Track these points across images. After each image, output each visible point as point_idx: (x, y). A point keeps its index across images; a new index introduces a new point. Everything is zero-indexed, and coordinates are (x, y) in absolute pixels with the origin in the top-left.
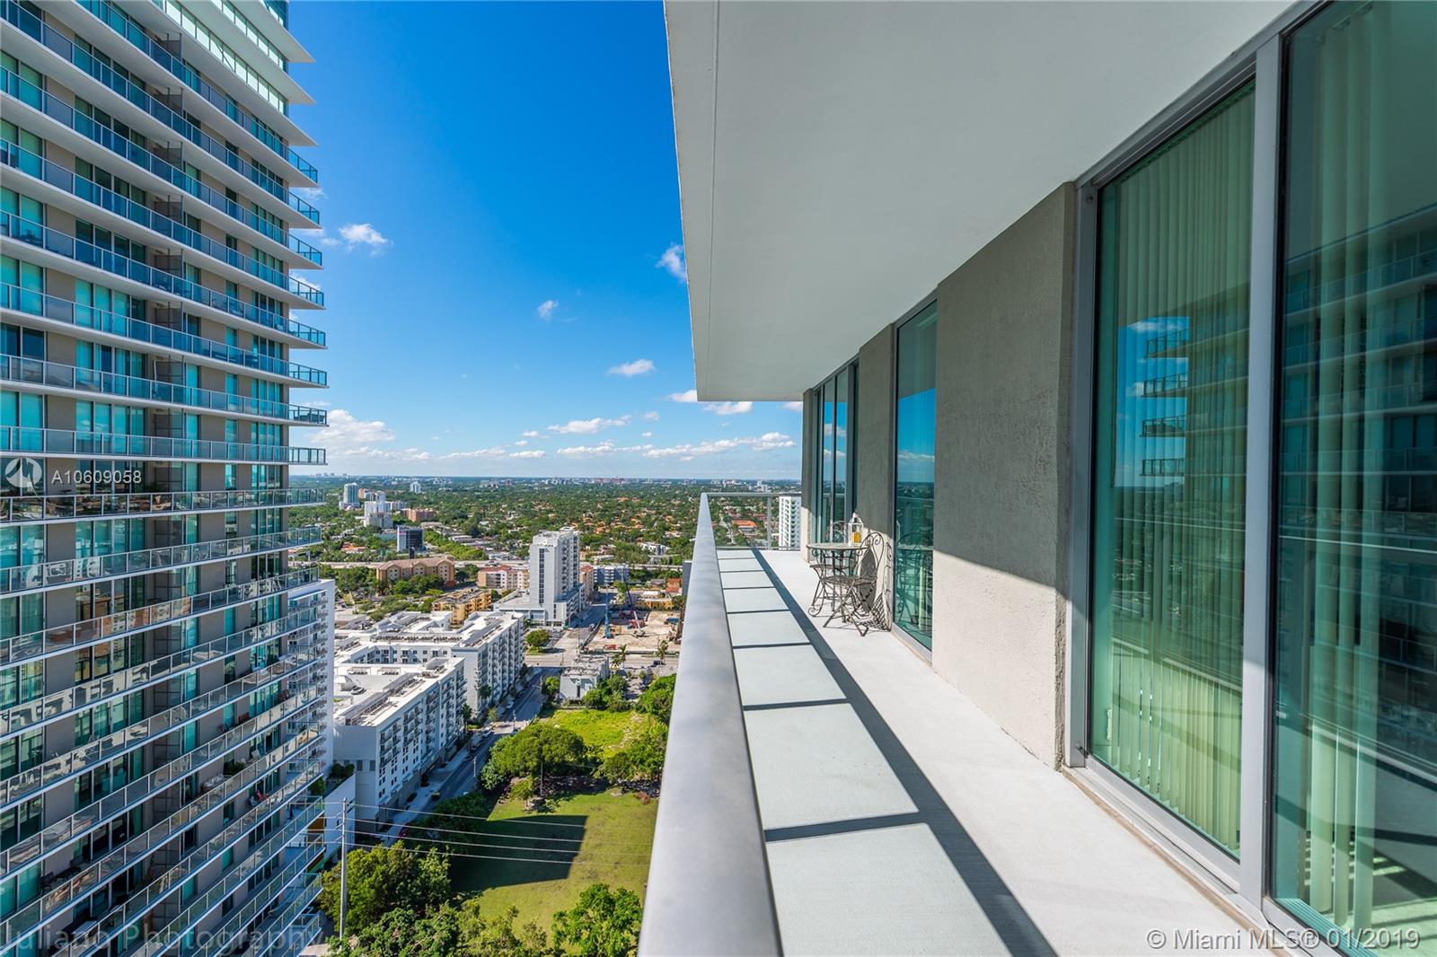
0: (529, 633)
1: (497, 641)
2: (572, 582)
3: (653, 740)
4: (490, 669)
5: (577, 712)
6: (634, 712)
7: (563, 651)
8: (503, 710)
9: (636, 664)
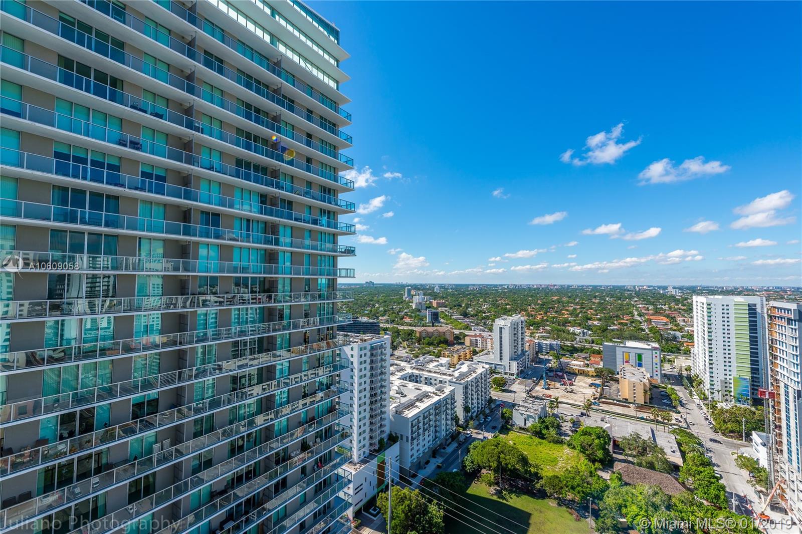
0: (493, 377)
1: (474, 380)
2: (520, 349)
3: (581, 474)
4: (470, 396)
5: (524, 436)
6: (565, 446)
7: (515, 392)
8: (477, 423)
9: (567, 412)
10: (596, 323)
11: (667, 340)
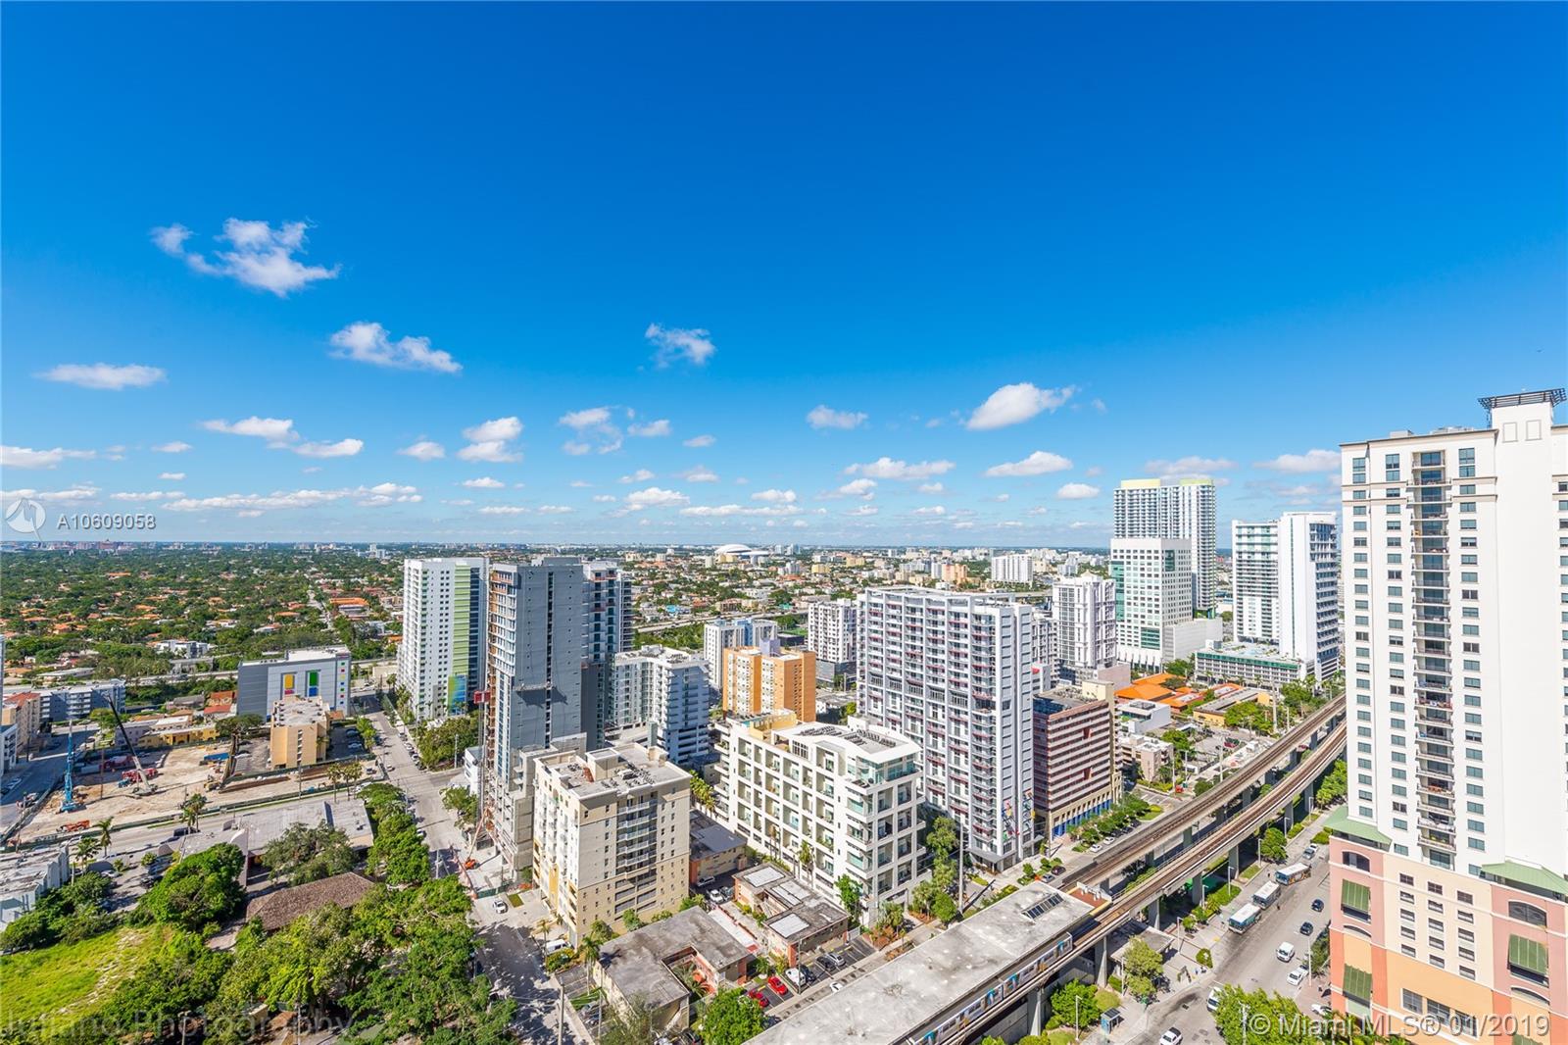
3: (165, 970)
6: (124, 929)
10: (225, 624)
11: (364, 637)
